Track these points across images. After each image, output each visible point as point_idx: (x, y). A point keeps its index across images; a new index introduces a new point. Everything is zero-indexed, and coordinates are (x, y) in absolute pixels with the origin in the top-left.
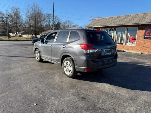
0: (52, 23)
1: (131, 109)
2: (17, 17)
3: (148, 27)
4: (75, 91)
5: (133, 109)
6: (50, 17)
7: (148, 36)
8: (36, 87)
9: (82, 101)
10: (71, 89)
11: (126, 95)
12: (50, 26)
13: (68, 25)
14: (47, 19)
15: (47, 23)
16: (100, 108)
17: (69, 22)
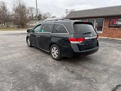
0: (34, 15)
1: (105, 77)
2: (4, 10)
3: (112, 18)
4: (65, 67)
5: (107, 77)
6: (33, 10)
7: (112, 25)
8: (37, 66)
9: (72, 73)
10: (62, 66)
11: (101, 69)
12: (33, 17)
13: (48, 16)
14: (30, 12)
15: (31, 15)
16: (85, 78)
17: (49, 13)
